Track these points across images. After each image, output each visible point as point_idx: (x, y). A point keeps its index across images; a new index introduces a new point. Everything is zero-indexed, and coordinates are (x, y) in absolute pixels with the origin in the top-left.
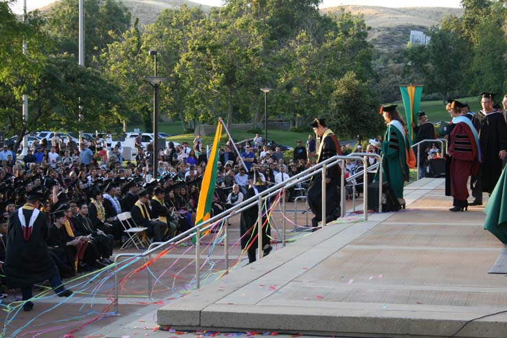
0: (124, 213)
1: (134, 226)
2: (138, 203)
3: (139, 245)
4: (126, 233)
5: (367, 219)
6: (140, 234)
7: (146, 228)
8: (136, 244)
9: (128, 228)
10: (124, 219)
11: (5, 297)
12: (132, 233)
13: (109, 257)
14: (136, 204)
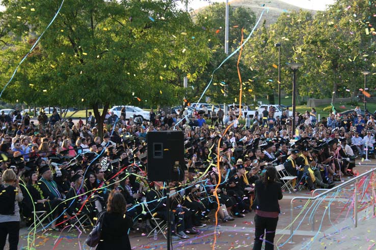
0: (279, 165)
1: (287, 175)
2: (290, 158)
3: (292, 190)
4: (282, 180)
6: (292, 182)
7: (296, 177)
8: (289, 189)
9: (283, 176)
10: (280, 170)
12: (286, 181)
14: (288, 159)
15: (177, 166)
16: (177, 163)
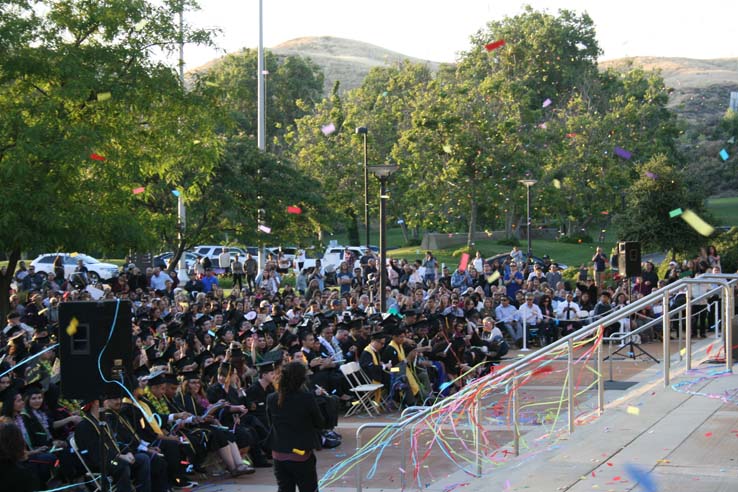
0: (349, 364)
1: (363, 383)
2: (369, 348)
4: (354, 392)
5: (731, 372)
6: (373, 395)
8: (367, 409)
9: (356, 385)
10: (349, 373)
11: (195, 486)
12: (361, 393)
13: (332, 428)
14: (366, 349)
15: (118, 368)
16: (119, 362)
